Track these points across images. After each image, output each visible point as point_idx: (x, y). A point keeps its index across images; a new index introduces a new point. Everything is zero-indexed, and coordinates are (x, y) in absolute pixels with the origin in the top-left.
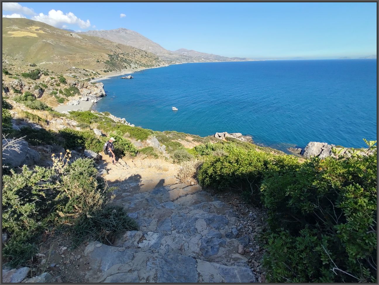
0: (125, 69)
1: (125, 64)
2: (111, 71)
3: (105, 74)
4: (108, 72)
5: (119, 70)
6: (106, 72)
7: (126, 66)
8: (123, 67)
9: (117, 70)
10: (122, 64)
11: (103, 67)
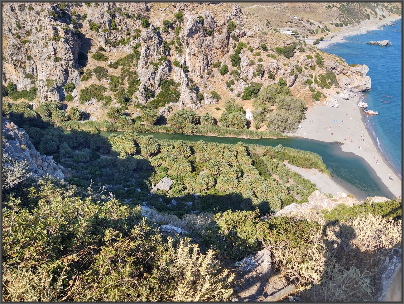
0: (367, 20)
1: (367, 10)
2: (346, 25)
3: (336, 31)
4: (342, 26)
5: (357, 22)
6: (338, 27)
7: (370, 14)
8: (365, 16)
9: (354, 23)
10: (363, 10)
11: (336, 16)
